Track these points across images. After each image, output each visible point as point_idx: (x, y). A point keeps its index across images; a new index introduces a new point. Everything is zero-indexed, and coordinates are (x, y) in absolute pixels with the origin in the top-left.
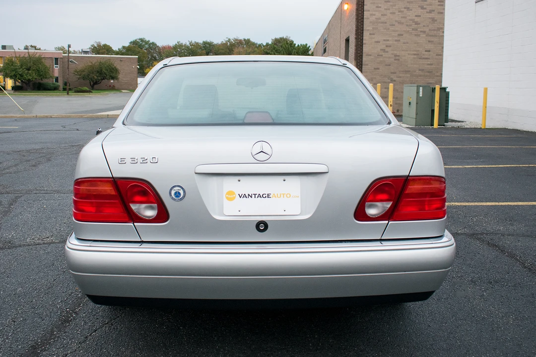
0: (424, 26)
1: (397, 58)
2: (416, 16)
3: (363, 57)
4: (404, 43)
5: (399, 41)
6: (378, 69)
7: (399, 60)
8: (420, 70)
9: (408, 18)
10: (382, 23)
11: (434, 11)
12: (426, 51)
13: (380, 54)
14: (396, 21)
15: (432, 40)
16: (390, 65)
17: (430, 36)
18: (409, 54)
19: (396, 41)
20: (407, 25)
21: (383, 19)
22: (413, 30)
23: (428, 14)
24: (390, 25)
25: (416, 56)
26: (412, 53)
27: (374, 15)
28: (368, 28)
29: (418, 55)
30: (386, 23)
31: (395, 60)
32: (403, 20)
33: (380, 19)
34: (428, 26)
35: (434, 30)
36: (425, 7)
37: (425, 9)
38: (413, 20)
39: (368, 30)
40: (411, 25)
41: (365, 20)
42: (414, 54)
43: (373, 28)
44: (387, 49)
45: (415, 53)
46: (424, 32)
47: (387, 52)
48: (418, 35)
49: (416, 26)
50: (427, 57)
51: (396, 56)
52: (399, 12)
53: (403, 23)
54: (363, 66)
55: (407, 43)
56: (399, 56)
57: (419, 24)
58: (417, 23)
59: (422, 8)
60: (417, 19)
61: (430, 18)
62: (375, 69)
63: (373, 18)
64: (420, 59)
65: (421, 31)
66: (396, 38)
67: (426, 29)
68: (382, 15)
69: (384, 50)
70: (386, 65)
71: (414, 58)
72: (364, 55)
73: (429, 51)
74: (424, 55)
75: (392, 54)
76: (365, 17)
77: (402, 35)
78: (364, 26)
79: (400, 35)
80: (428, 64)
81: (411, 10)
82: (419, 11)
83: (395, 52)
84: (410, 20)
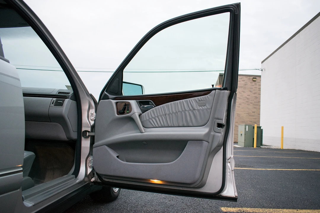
0: (252, 100)
1: (239, 115)
2: (248, 95)
4: (242, 108)
5: (239, 107)
7: (239, 116)
8: (250, 121)
9: (244, 96)
11: (256, 93)
12: (253, 112)
15: (256, 107)
17: (255, 105)
20: (243, 100)
25: (248, 115)
26: (246, 113)
31: (238, 116)
32: (241, 97)
34: (254, 100)
35: (257, 102)
36: (252, 91)
37: (252, 92)
38: (246, 97)
40: (245, 100)
45: (247, 113)
46: (252, 103)
48: (249, 105)
49: (248, 100)
50: (253, 115)
51: (238, 114)
52: (240, 93)
53: (241, 99)
56: (239, 114)
57: (249, 99)
58: (248, 99)
59: (251, 92)
60: (248, 97)
61: (254, 96)
64: (250, 116)
65: (250, 103)
67: (253, 102)
71: (247, 115)
73: (254, 112)
74: (252, 114)
77: (241, 104)
79: (240, 104)
80: (254, 119)
81: (245, 92)
82: (249, 93)
83: (238, 112)
84: (245, 97)
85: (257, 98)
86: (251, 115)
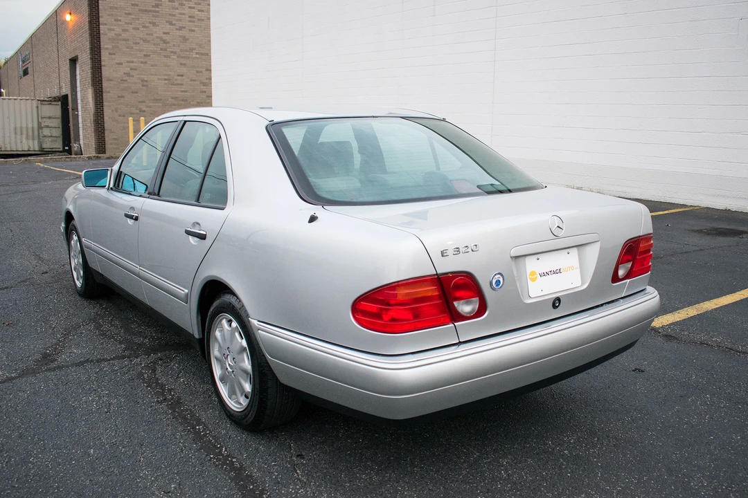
0: (174, 45)
1: (145, 83)
2: (164, 33)
3: (103, 82)
4: (152, 66)
5: (146, 63)
6: (123, 97)
7: (147, 86)
8: (172, 98)
9: (155, 35)
10: (124, 40)
11: (184, 28)
12: (178, 76)
13: (124, 79)
14: (141, 39)
15: (184, 62)
16: (137, 93)
17: (182, 57)
18: (159, 79)
19: (142, 62)
21: (124, 35)
22: (161, 49)
23: (178, 31)
24: (134, 43)
25: (167, 82)
26: (163, 77)
27: (113, 30)
28: (106, 46)
29: (169, 80)
30: (128, 40)
31: (143, 86)
32: (149, 38)
33: (120, 35)
34: (179, 46)
36: (174, 22)
37: (175, 25)
38: (161, 39)
39: (107, 49)
40: (158, 44)
41: (101, 36)
42: (165, 80)
43: (113, 47)
44: (132, 73)
45: (166, 77)
46: (175, 53)
47: (133, 76)
48: (169, 57)
49: (165, 45)
50: (179, 82)
51: (143, 81)
52: (144, 27)
53: (149, 42)
54: (104, 94)
55: (156, 66)
56: (147, 81)
57: (168, 43)
58: (165, 42)
59: (171, 24)
60: (165, 37)
61: (180, 36)
62: (119, 97)
63: (112, 34)
64: (172, 84)
65: (172, 52)
66: (142, 60)
67: (177, 50)
68: (123, 30)
69: (128, 74)
70: (133, 93)
71: (166, 84)
72: (103, 80)
73: (182, 76)
74: (176, 80)
75: (139, 79)
76: (101, 32)
77: (149, 56)
78: (102, 44)
79: (145, 55)
80: (182, 91)
81: (158, 26)
82: (168, 27)
83: (142, 77)
84: (157, 37)
85: (188, 39)
86: (176, 82)
